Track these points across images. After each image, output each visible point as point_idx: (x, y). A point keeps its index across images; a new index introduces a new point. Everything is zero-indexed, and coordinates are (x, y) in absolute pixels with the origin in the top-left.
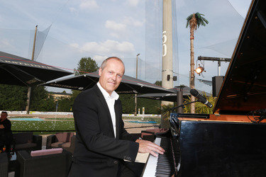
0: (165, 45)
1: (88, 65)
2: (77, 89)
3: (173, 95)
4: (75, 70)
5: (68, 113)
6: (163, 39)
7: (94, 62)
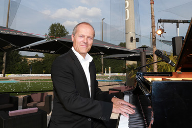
0: (127, 10)
1: (57, 30)
2: (49, 53)
3: (136, 55)
4: (46, 35)
5: (40, 75)
6: (126, 5)
7: (63, 27)
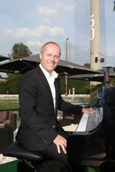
0: (93, 29)
2: (13, 73)
3: (101, 75)
4: (9, 55)
6: (91, 23)
7: (26, 47)
